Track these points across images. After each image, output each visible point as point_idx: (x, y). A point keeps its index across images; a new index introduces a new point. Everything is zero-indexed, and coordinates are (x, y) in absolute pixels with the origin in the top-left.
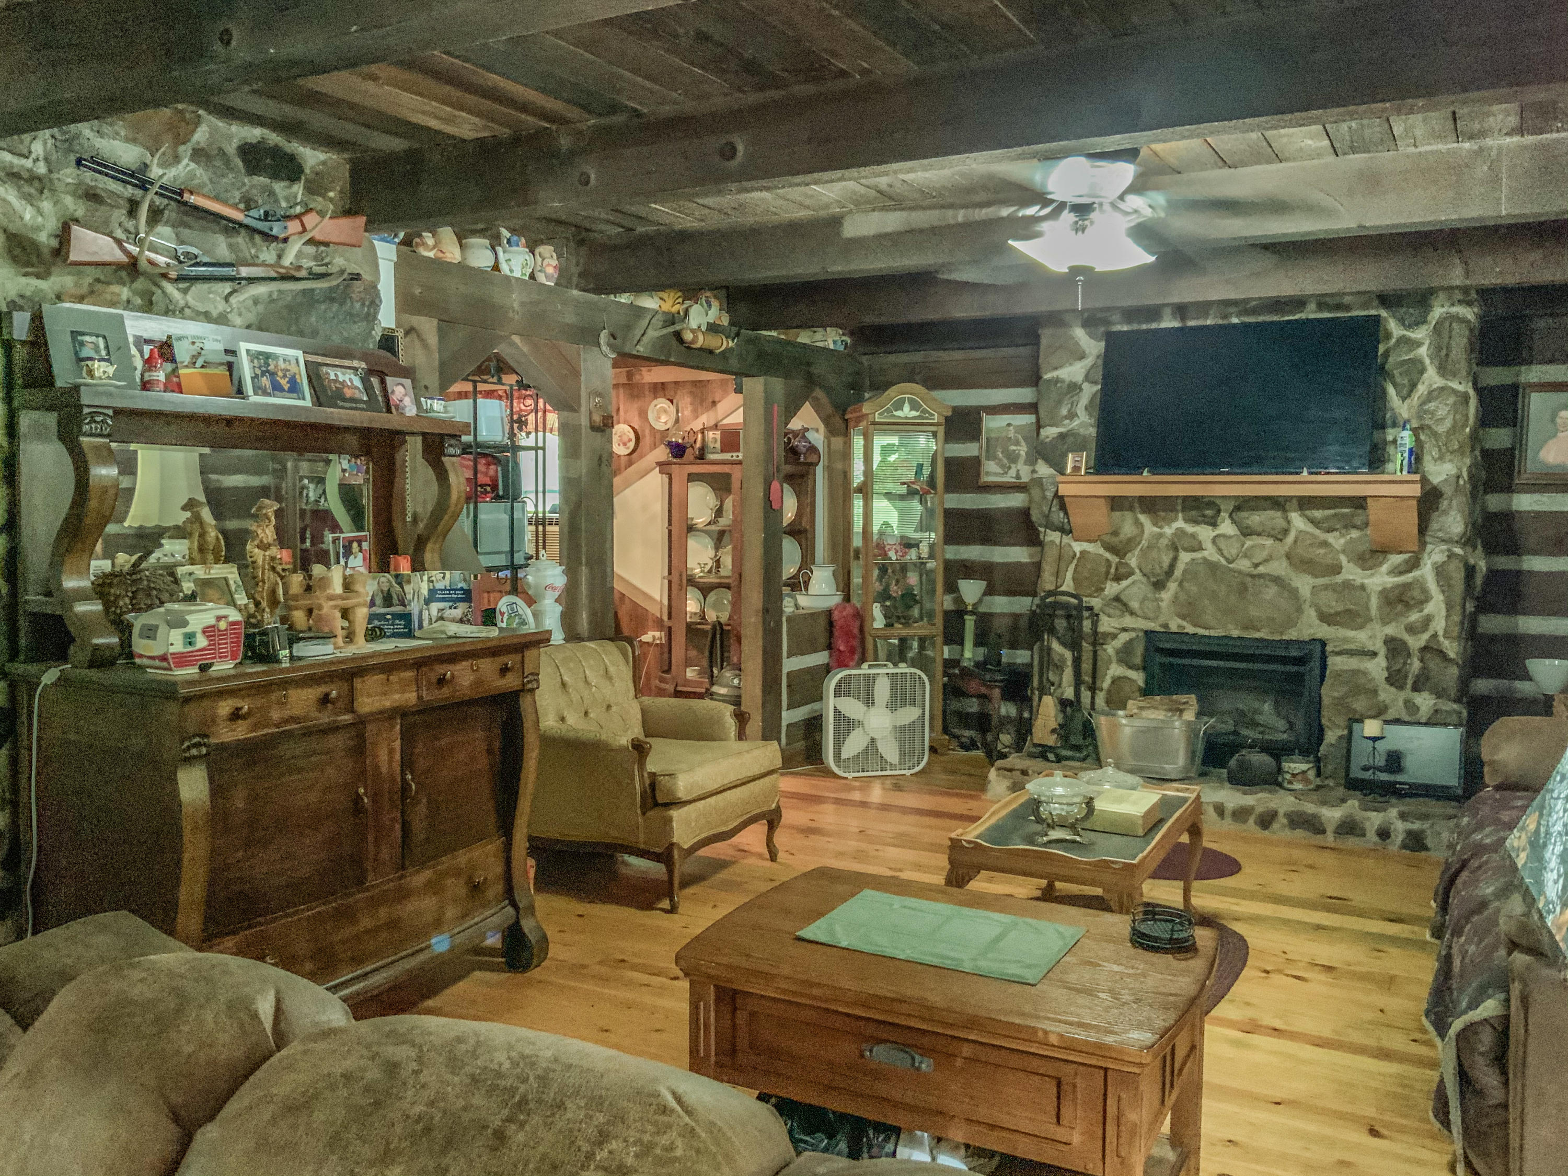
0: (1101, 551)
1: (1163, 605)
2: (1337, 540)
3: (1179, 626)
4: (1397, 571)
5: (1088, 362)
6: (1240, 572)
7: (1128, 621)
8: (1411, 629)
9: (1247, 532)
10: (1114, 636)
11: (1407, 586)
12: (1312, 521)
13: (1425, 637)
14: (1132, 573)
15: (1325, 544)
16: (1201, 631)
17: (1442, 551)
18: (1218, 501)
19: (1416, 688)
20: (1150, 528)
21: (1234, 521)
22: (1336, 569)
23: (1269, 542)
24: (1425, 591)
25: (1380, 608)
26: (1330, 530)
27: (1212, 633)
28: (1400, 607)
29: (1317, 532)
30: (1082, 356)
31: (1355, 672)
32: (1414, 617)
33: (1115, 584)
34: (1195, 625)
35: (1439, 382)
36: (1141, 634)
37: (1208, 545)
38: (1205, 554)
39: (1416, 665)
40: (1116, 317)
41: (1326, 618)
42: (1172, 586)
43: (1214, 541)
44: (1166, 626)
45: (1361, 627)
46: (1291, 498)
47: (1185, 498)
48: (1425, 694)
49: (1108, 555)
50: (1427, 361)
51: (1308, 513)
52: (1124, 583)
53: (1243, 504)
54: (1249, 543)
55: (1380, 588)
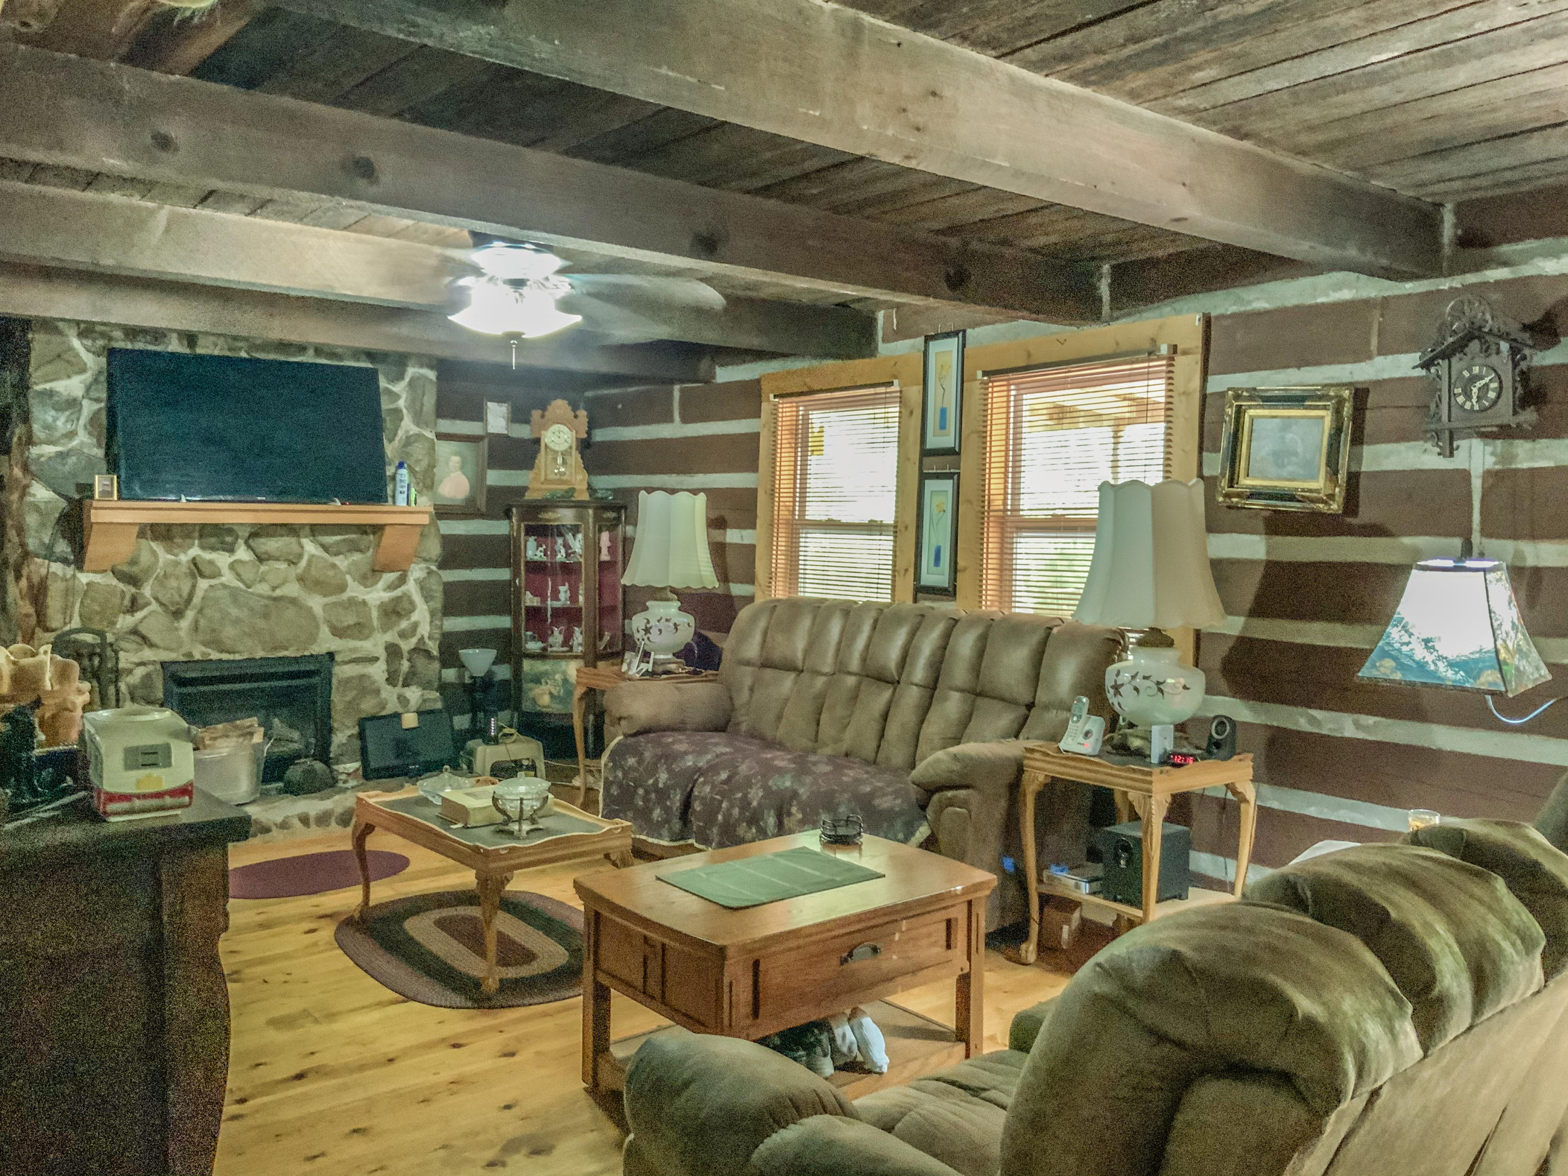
0: (114, 582)
1: (182, 633)
2: (342, 562)
3: (203, 654)
4: (391, 587)
5: (88, 376)
6: (261, 596)
7: (147, 654)
8: (403, 635)
9: (261, 558)
10: (130, 672)
11: (398, 600)
12: (325, 548)
13: (413, 641)
14: (148, 604)
15: (334, 566)
16: (225, 656)
17: (421, 569)
18: (235, 527)
19: (406, 684)
20: (164, 556)
21: (249, 547)
22: (342, 588)
23: (283, 566)
24: (412, 603)
25: (379, 618)
26: (337, 554)
27: (238, 657)
28: (394, 618)
29: (326, 555)
30: (83, 370)
31: (362, 677)
32: (404, 624)
33: (128, 617)
34: (221, 651)
35: (414, 430)
36: (158, 667)
37: (225, 571)
38: (223, 579)
39: (405, 665)
40: (118, 334)
41: (338, 632)
42: (190, 614)
43: (232, 567)
44: (190, 654)
45: (367, 638)
46: (303, 525)
47: (203, 526)
48: (414, 688)
49: (121, 586)
50: (405, 411)
51: (320, 538)
52: (139, 615)
53: (258, 531)
54: (263, 568)
55: (378, 603)
